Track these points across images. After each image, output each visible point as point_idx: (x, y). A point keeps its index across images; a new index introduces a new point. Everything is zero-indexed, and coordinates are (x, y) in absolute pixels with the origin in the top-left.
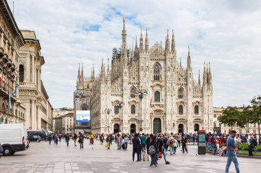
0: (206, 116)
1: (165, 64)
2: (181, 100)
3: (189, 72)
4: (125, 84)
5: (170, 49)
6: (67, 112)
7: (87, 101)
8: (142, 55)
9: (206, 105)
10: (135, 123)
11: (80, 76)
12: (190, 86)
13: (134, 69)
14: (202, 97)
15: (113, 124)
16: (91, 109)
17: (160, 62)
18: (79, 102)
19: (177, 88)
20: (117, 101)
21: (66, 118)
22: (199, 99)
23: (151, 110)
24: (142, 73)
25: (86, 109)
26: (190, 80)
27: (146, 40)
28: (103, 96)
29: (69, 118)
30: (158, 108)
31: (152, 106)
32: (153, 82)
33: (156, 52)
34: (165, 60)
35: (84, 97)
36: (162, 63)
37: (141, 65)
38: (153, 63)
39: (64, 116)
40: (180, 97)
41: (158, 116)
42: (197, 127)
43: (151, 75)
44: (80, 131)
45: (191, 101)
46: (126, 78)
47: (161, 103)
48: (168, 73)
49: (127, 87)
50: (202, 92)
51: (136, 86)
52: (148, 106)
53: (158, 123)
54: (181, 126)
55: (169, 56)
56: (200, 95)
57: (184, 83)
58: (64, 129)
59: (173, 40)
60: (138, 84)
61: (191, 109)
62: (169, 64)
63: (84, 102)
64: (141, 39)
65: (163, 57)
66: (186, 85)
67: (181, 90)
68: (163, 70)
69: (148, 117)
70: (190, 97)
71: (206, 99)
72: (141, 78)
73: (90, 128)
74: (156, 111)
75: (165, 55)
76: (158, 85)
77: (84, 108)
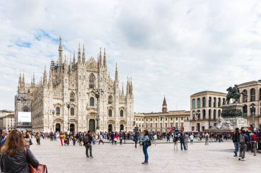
0: (128, 118)
1: (99, 75)
2: (110, 105)
3: (116, 84)
4: (65, 90)
5: (102, 63)
6: (7, 114)
7: (28, 104)
8: (80, 67)
9: (128, 110)
10: (74, 123)
11: (21, 82)
12: (117, 94)
13: (73, 78)
14: (126, 103)
15: (55, 124)
16: (32, 111)
17: (94, 74)
18: (20, 104)
19: (108, 95)
20: (58, 104)
21: (7, 119)
22: (123, 106)
23: (87, 113)
24: (80, 82)
25: (27, 111)
26: (117, 90)
27: (83, 54)
28: (45, 99)
29: (10, 119)
30: (92, 111)
31: (88, 109)
32: (89, 89)
33: (91, 65)
34: (98, 72)
35: (25, 100)
36: (96, 75)
37: (79, 74)
38: (89, 74)
39: (5, 117)
40: (110, 103)
41: (92, 118)
42: (122, 127)
43: (87, 84)
44: (22, 129)
45: (118, 106)
46: (66, 85)
47: (95, 107)
48: (101, 83)
49: (67, 93)
50: (126, 100)
51: (74, 92)
52: (85, 109)
53: (93, 123)
54: (110, 126)
55: (102, 69)
56: (124, 102)
57: (113, 92)
58: (5, 128)
59: (105, 57)
60: (77, 90)
61: (118, 113)
62: (101, 75)
63: (26, 104)
64: (79, 53)
65: (97, 70)
66: (114, 93)
67: (110, 97)
68: (97, 80)
69: (85, 118)
70: (117, 103)
71: (128, 105)
72: (79, 86)
73: (31, 127)
74: (92, 113)
75: (98, 68)
76: (92, 92)
77: (25, 109)
